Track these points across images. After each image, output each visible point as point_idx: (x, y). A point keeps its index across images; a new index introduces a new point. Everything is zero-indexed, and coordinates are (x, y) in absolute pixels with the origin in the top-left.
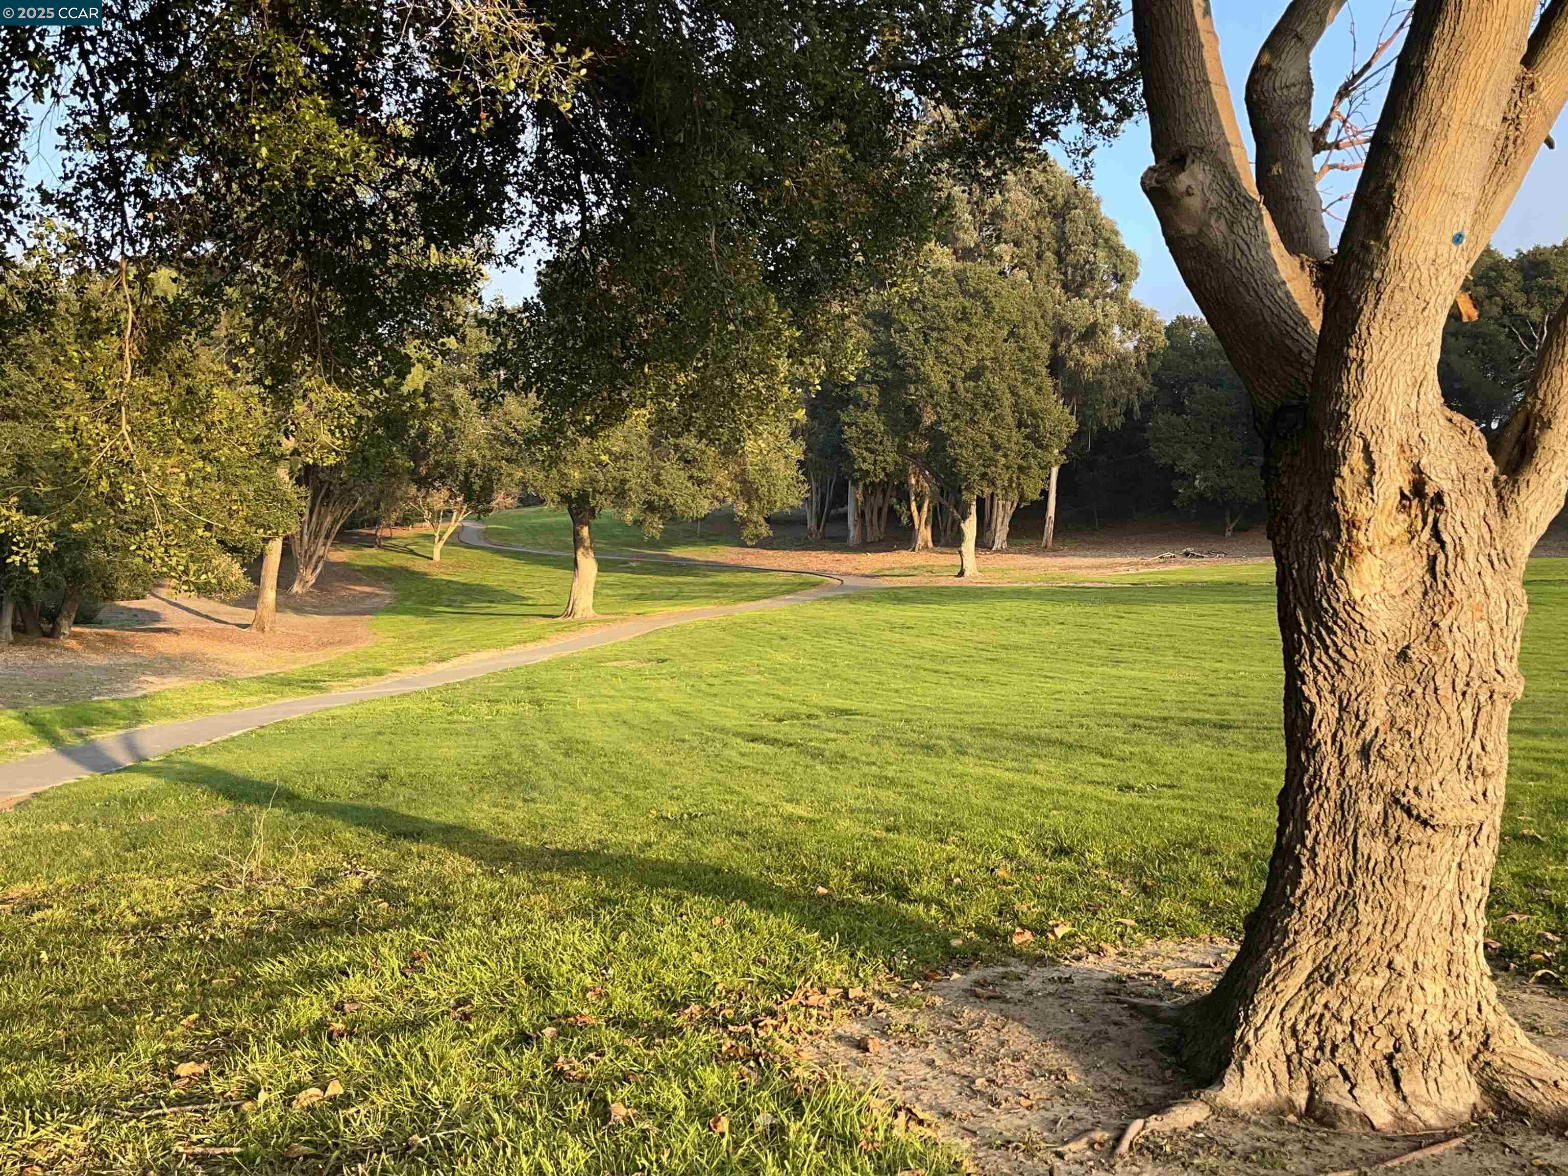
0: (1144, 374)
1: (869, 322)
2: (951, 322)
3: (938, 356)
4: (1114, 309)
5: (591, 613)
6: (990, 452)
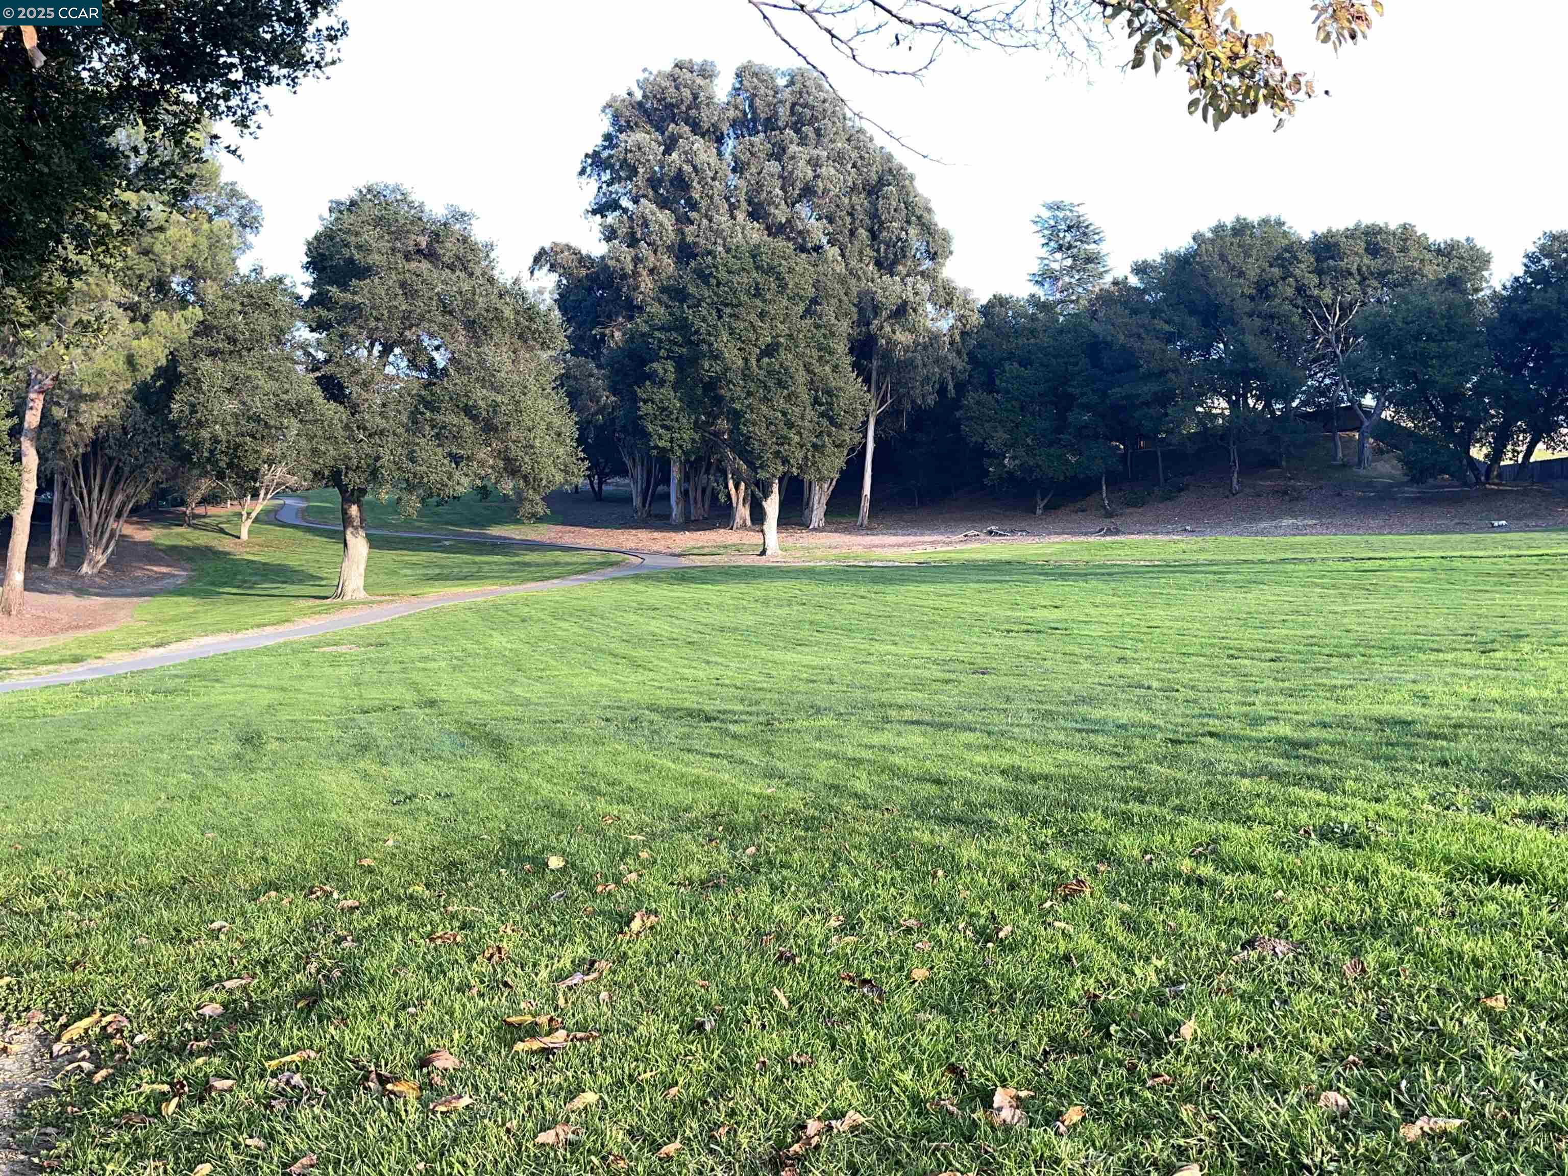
0: (959, 353)
1: (665, 298)
2: (744, 298)
3: (732, 332)
4: (925, 288)
5: (362, 595)
6: (785, 431)
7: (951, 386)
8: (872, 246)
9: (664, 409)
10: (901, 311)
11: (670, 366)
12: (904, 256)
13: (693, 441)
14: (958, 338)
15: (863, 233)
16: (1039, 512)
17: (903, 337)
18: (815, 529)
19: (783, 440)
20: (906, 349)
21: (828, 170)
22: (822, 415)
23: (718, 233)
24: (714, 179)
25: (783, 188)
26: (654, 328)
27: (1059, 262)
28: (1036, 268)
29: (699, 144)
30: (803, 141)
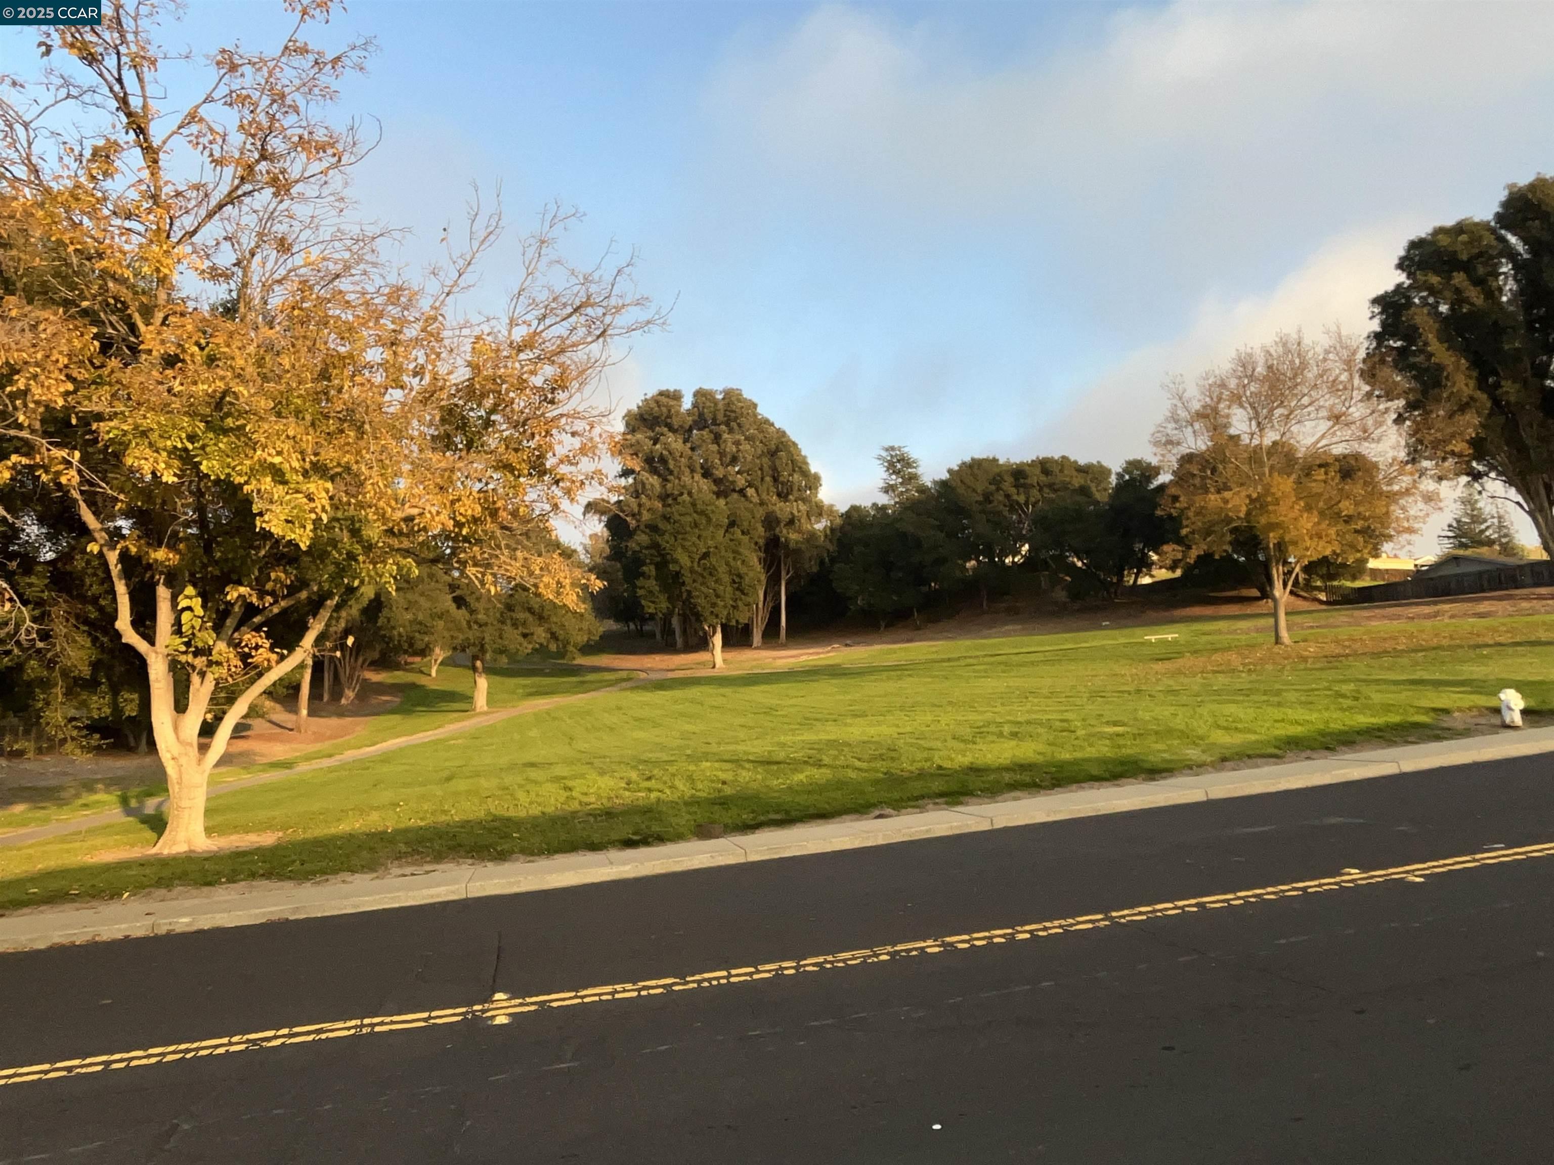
0: (831, 541)
1: (647, 531)
2: (688, 529)
3: (683, 547)
4: (803, 507)
5: (485, 708)
6: (714, 599)
7: (827, 560)
8: (774, 485)
9: (651, 591)
10: (791, 522)
11: (652, 568)
12: (792, 490)
13: (668, 608)
14: (829, 533)
15: (768, 479)
17: (793, 536)
19: (714, 605)
20: (797, 542)
21: (745, 446)
22: (738, 589)
23: (684, 487)
24: (681, 456)
25: (721, 460)
26: (642, 548)
27: (894, 480)
28: (882, 484)
29: (671, 438)
30: (731, 431)
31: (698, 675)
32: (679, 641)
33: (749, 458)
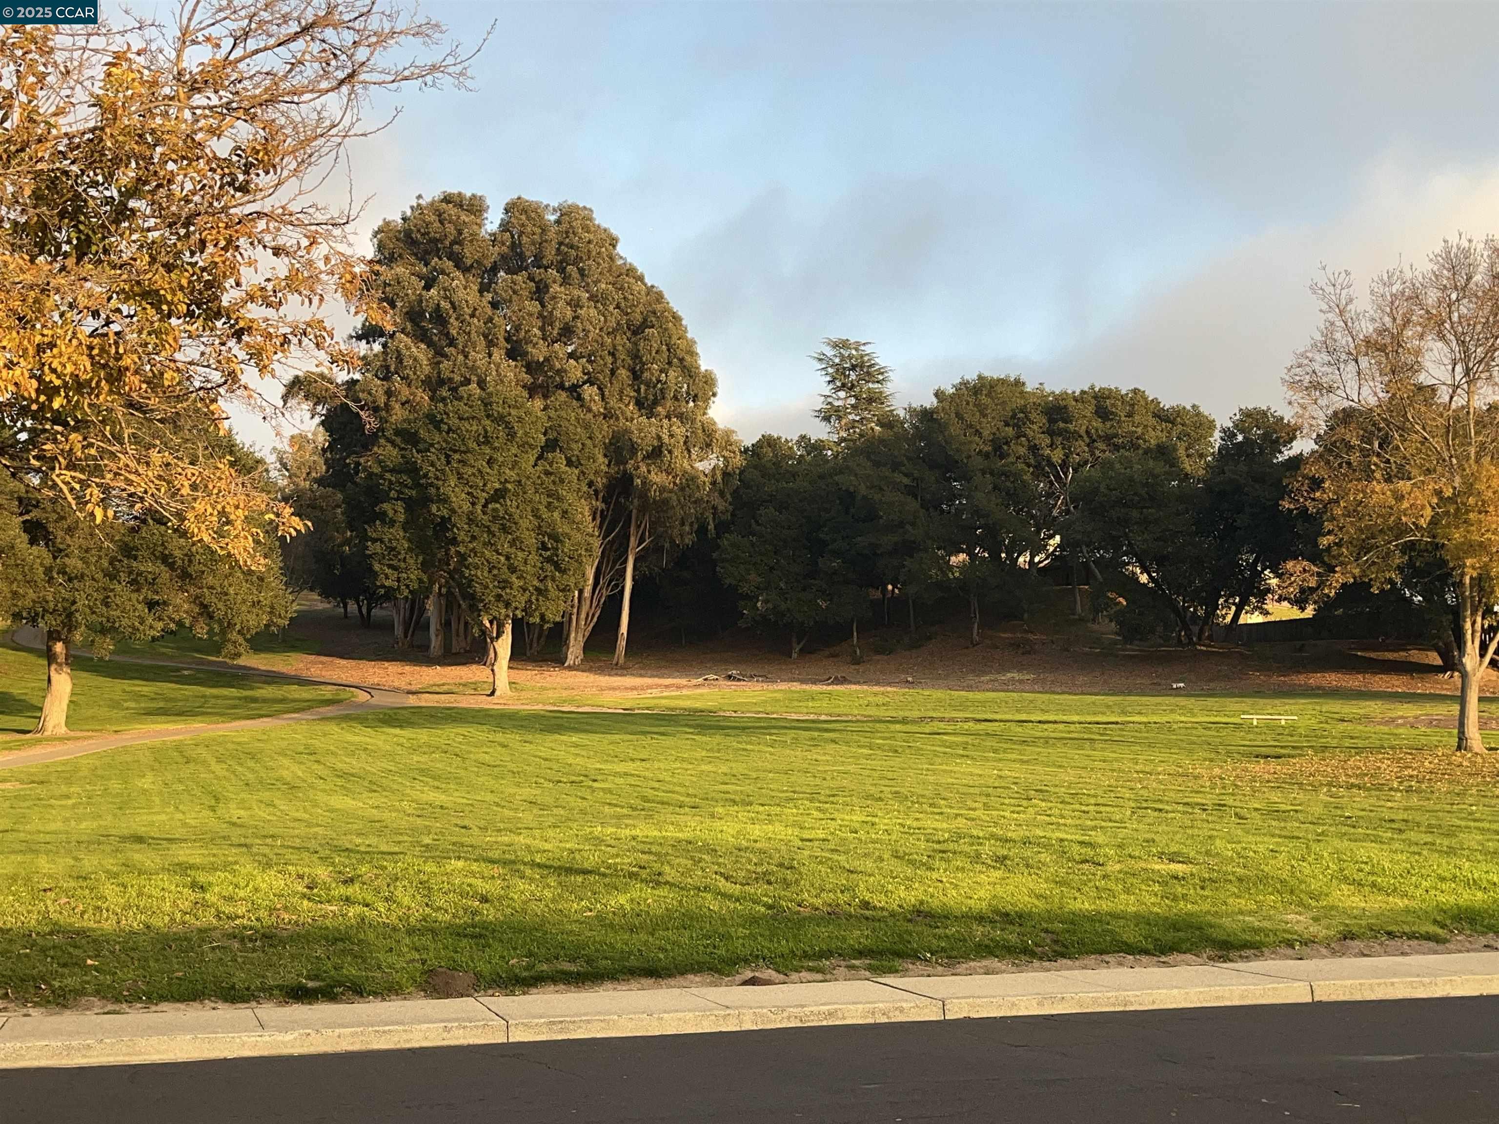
0: (722, 494)
2: (473, 445)
3: (460, 476)
5: (63, 730)
7: (711, 527)
8: (632, 386)
9: (393, 549)
10: (656, 453)
11: (400, 506)
12: (664, 398)
13: (420, 581)
14: (719, 479)
15: (623, 373)
16: (795, 655)
17: (658, 478)
18: (570, 668)
19: (505, 584)
20: (662, 489)
21: (589, 312)
22: (549, 560)
23: (473, 369)
24: (472, 316)
25: (542, 329)
26: (385, 469)
27: (842, 399)
28: (820, 404)
29: (458, 280)
30: (566, 281)
31: (463, 705)
32: (435, 642)
33: (594, 333)
